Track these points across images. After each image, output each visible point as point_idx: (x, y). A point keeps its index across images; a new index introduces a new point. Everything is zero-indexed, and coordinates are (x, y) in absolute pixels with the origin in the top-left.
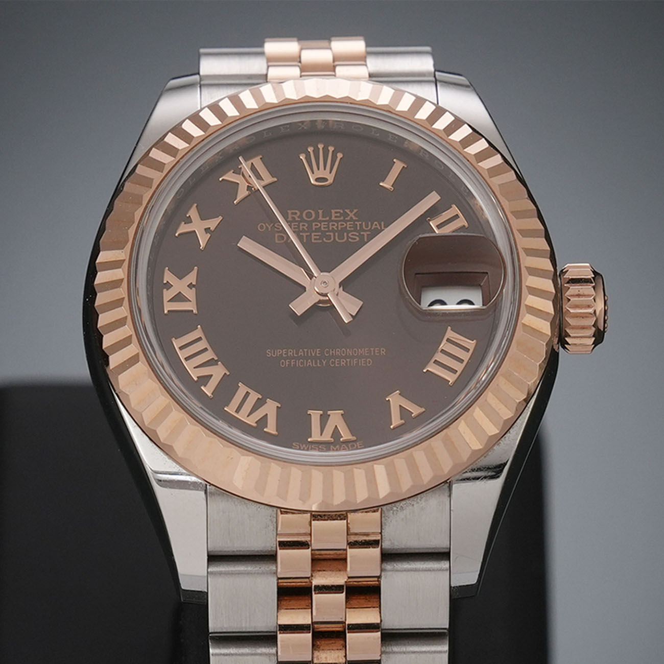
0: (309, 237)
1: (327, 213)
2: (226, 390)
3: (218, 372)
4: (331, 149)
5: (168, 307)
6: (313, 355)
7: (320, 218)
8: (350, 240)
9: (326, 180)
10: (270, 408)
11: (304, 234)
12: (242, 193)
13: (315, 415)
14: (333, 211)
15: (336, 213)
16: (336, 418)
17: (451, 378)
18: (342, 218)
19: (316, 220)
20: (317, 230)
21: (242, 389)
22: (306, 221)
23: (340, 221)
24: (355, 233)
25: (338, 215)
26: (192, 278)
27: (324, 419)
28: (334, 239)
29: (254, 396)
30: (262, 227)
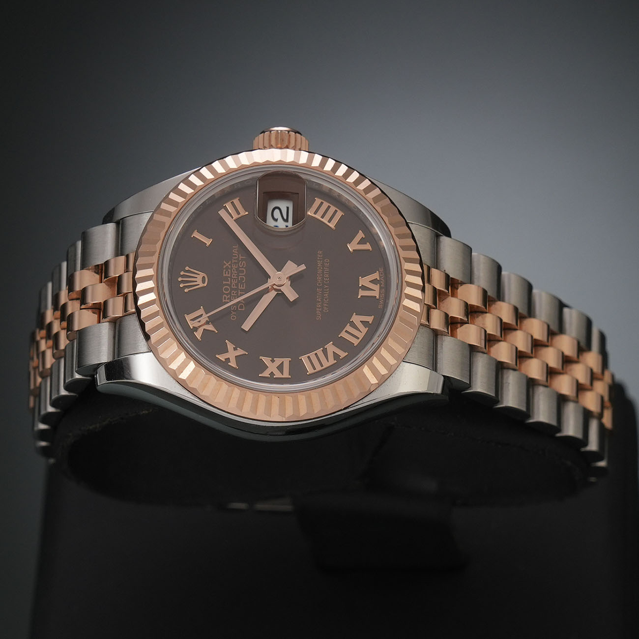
0: (241, 291)
1: (226, 279)
2: (343, 344)
3: (331, 348)
4: (182, 273)
5: (286, 375)
6: (321, 292)
7: (229, 283)
8: (244, 267)
9: (204, 277)
10: (356, 319)
11: (239, 293)
12: (210, 327)
13: (362, 293)
14: (224, 275)
15: (225, 274)
16: (364, 281)
17: (340, 214)
18: (229, 270)
19: (230, 286)
20: (237, 285)
21: (343, 334)
22: (230, 292)
23: (231, 271)
24: (240, 263)
25: (227, 272)
26: (266, 360)
27: (365, 288)
28: (243, 275)
29: (348, 328)
30: (233, 318)
